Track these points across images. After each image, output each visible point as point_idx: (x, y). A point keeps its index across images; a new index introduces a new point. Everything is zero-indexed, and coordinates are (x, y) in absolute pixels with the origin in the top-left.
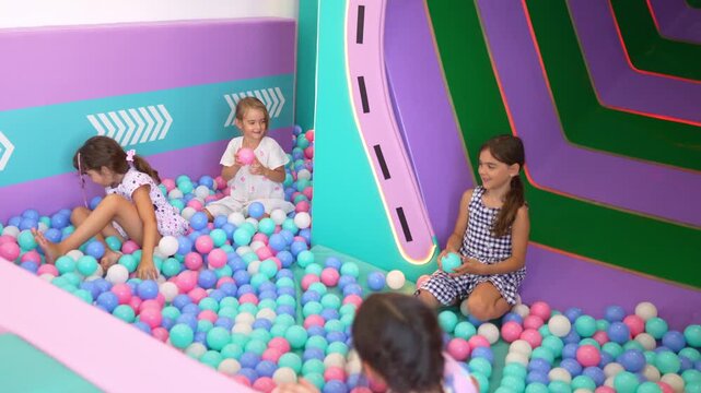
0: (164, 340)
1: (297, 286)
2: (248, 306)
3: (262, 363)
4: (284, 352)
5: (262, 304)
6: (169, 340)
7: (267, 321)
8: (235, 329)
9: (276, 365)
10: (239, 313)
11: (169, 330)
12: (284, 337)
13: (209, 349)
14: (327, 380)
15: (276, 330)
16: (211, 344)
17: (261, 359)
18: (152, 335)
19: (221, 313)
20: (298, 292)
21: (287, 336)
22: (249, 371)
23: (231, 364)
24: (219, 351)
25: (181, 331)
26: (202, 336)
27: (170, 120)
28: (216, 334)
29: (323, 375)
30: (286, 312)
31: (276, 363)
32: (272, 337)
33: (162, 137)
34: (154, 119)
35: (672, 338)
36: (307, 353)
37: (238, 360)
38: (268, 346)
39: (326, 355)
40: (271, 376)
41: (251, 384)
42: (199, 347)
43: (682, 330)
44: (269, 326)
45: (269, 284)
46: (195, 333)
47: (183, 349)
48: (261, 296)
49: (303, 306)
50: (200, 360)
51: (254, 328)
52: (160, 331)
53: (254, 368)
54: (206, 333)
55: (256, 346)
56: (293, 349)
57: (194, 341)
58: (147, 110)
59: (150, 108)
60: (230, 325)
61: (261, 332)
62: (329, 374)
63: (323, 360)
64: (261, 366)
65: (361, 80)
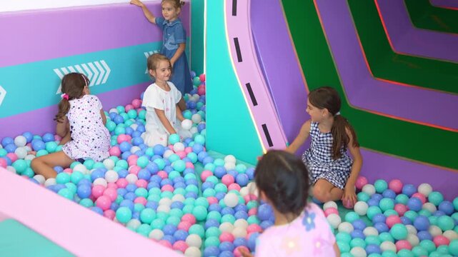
0: (112, 219)
1: (199, 179)
2: (166, 193)
3: (178, 232)
4: (192, 224)
5: (175, 191)
6: (115, 218)
7: (180, 202)
8: (160, 209)
9: (187, 233)
10: (161, 198)
11: (115, 211)
12: (192, 213)
13: (142, 223)
14: (221, 241)
15: (185, 209)
16: (143, 220)
17: (177, 229)
18: (104, 215)
19: (149, 198)
20: (200, 183)
21: (194, 212)
22: (169, 237)
23: (158, 233)
24: (150, 224)
25: (124, 212)
26: (137, 214)
27: (109, 71)
28: (147, 213)
29: (219, 237)
30: (192, 197)
31: (188, 231)
32: (184, 214)
33: (104, 82)
34: (98, 70)
35: (445, 206)
36: (208, 223)
37: (162, 230)
38: (181, 221)
39: (220, 223)
40: (185, 240)
41: (172, 246)
42: (136, 222)
43: (451, 201)
44: (182, 206)
45: (180, 178)
46: (133, 213)
47: (125, 224)
48: (175, 185)
49: (203, 192)
50: (137, 231)
51: (171, 208)
52: (109, 213)
53: (173, 235)
54: (140, 212)
55: (173, 220)
56: (198, 222)
57: (132, 218)
58: (94, 64)
59: (95, 63)
60: (156, 206)
61: (176, 211)
62: (222, 237)
63: (218, 227)
64: (177, 234)
65: (236, 40)
